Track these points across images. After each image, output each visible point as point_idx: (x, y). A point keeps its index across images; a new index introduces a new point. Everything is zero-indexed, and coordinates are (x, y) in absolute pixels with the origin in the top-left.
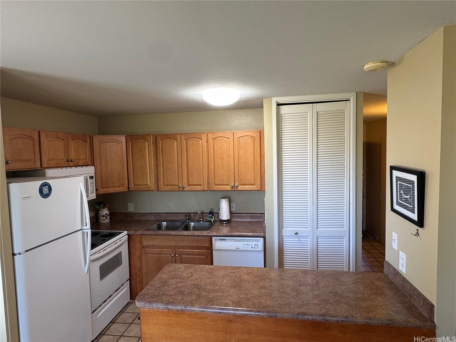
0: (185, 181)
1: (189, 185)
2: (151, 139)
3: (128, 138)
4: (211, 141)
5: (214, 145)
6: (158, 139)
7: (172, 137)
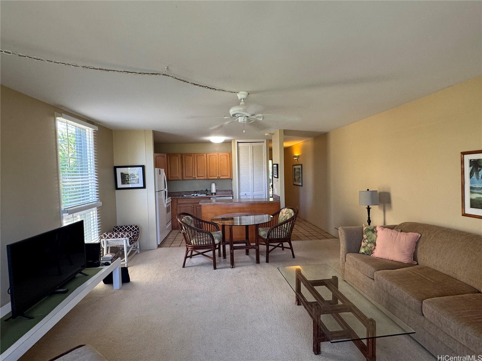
0: (196, 175)
1: (198, 177)
2: (180, 156)
3: (168, 155)
4: (208, 157)
5: (209, 159)
6: (183, 156)
7: (190, 155)
